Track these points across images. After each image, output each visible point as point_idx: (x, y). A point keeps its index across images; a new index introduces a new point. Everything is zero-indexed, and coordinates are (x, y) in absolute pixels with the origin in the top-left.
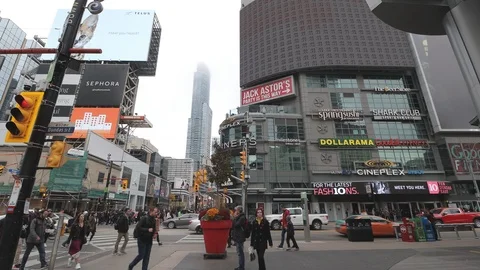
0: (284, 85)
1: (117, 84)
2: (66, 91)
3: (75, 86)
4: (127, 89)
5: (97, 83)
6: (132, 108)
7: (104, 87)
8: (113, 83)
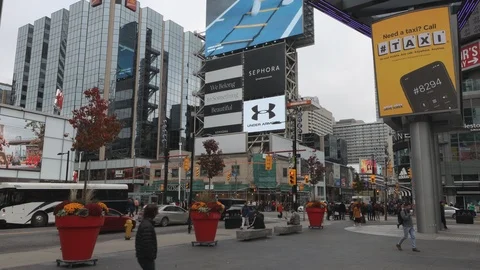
0: (471, 53)
1: (278, 68)
2: (233, 85)
3: (239, 79)
4: (288, 71)
5: (258, 71)
6: (296, 91)
7: (266, 74)
8: (273, 69)
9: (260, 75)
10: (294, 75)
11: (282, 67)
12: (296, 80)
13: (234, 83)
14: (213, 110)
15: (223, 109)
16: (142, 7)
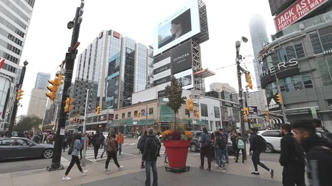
1: (188, 54)
3: (169, 64)
4: (194, 55)
5: (178, 58)
6: (200, 66)
7: (182, 59)
8: (185, 55)
9: (180, 60)
10: (198, 58)
11: (190, 54)
12: (200, 61)
13: (167, 67)
14: (158, 83)
15: (162, 81)
16: (123, 37)
